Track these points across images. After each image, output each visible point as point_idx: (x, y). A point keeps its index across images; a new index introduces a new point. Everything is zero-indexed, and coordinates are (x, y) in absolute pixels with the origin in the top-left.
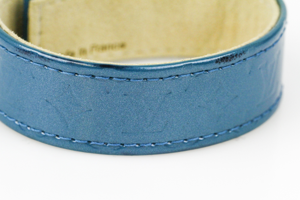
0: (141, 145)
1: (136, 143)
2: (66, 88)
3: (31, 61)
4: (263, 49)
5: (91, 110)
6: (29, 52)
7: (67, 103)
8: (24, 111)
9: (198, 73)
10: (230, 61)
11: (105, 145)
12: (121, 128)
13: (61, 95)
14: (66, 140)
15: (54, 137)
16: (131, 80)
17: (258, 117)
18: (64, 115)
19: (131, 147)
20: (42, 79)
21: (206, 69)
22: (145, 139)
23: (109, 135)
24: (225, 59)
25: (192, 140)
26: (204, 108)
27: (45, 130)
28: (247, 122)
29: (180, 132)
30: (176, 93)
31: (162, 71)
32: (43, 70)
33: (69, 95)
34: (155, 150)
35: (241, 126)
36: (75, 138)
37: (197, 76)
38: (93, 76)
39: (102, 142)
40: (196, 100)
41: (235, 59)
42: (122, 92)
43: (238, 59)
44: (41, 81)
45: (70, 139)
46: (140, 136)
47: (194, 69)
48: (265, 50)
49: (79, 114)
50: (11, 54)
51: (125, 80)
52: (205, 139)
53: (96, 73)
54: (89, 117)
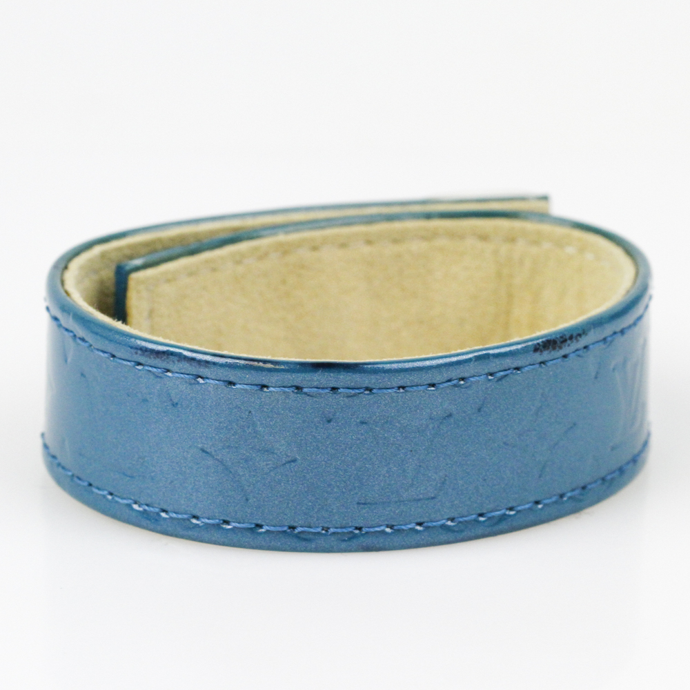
0: (395, 528)
1: (386, 523)
2: (242, 418)
3: (168, 371)
4: (618, 329)
5: (294, 461)
6: (164, 352)
7: (246, 450)
8: (152, 479)
9: (502, 373)
10: (561, 348)
11: (324, 532)
12: (356, 494)
13: (233, 435)
14: (244, 529)
15: (217, 526)
16: (374, 391)
17: (614, 472)
18: (239, 475)
19: (377, 531)
20: (193, 404)
21: (515, 365)
22: (403, 513)
23: (333, 509)
24: (551, 344)
25: (493, 514)
26: (514, 447)
27: (199, 514)
28: (595, 482)
29: (470, 498)
30: (461, 416)
31: (433, 370)
32: (194, 386)
33: (250, 433)
34: (423, 537)
35: (584, 488)
36: (263, 523)
37: (501, 379)
38: (298, 388)
39: (318, 527)
40: (498, 429)
41: (569, 345)
42: (357, 418)
43: (574, 345)
44: (191, 410)
45: (253, 526)
46: (393, 509)
47: (494, 366)
48: (622, 332)
49: (271, 471)
50: (125, 363)
51: (362, 390)
52: (518, 512)
53: (305, 380)
54: (291, 474)
